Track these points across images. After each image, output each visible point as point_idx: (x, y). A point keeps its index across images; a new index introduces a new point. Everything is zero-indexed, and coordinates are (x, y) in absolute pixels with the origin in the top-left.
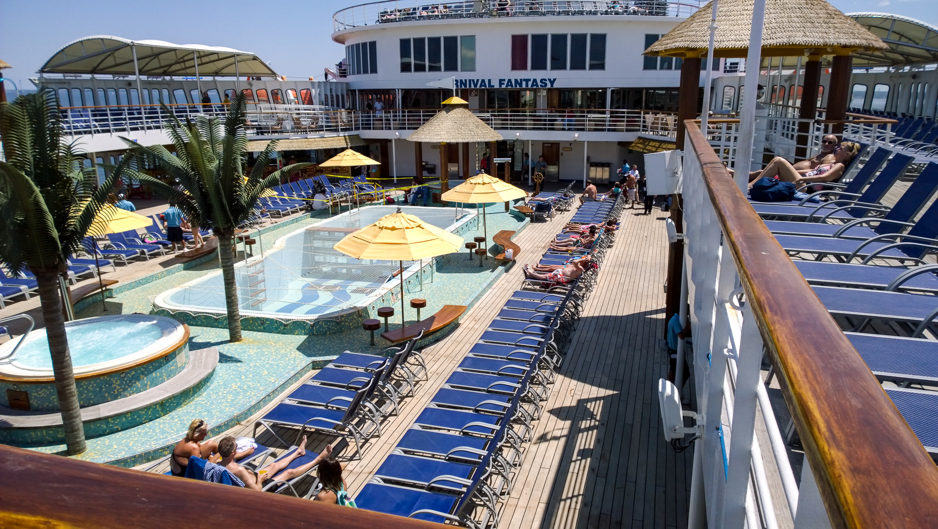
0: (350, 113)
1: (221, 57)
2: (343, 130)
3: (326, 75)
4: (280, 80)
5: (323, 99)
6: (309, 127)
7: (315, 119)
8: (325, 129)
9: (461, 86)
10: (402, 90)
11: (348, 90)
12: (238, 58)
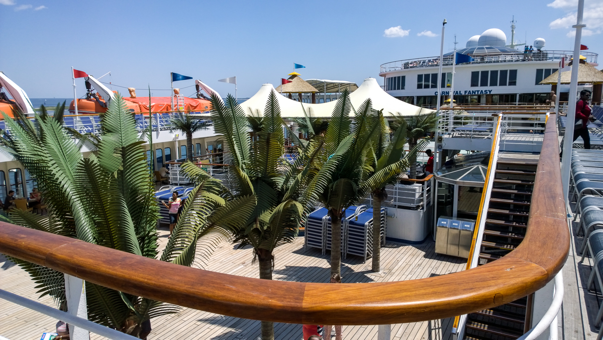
9: (446, 94)
10: (417, 96)
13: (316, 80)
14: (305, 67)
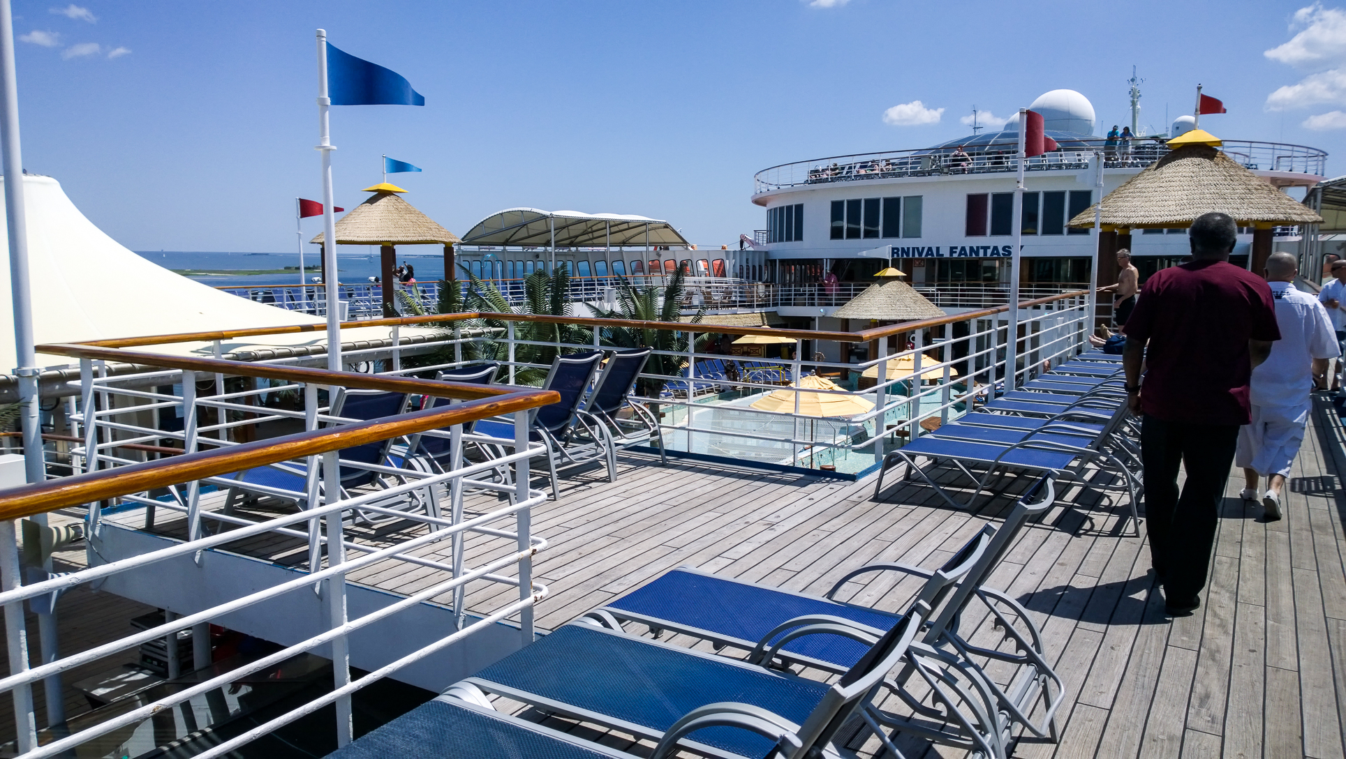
0: (767, 286)
1: (631, 225)
2: (758, 306)
3: (742, 243)
4: (691, 249)
5: (738, 271)
6: (721, 303)
7: (728, 293)
8: (738, 304)
9: (902, 255)
10: (830, 259)
11: (766, 261)
12: (649, 226)
13: (529, 209)
14: (420, 170)
